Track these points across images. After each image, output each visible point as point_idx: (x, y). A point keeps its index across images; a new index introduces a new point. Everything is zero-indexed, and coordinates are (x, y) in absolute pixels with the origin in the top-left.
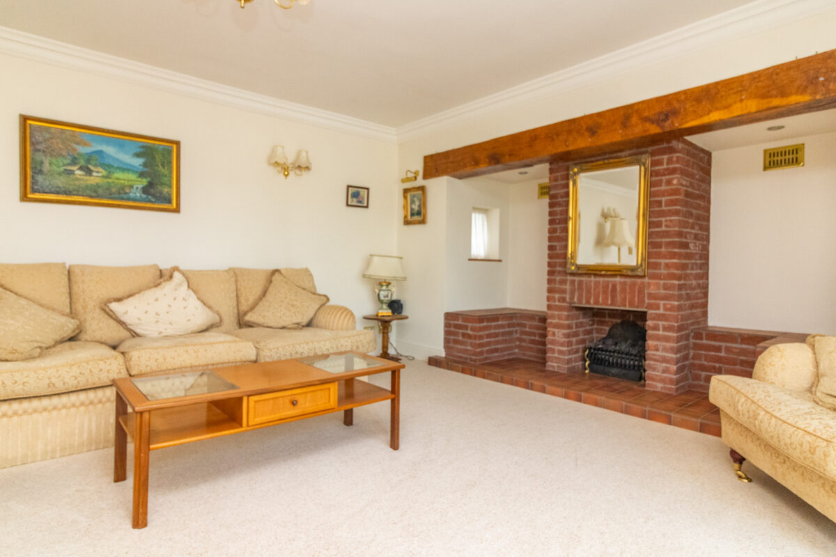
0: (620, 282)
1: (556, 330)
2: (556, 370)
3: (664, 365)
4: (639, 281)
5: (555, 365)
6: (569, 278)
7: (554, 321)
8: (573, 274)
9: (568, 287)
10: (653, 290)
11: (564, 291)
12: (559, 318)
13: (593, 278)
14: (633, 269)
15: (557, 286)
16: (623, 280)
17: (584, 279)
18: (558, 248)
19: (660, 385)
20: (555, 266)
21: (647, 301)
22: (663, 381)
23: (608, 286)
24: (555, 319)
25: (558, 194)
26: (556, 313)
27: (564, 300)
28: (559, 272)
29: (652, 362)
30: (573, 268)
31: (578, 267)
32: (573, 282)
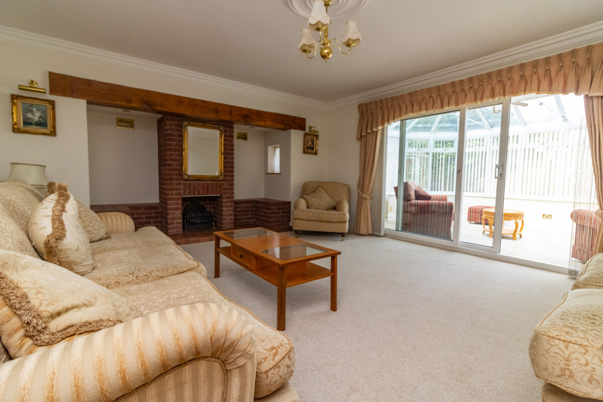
0: (211, 183)
1: (174, 212)
2: (175, 233)
3: (230, 217)
4: (219, 182)
5: (175, 231)
6: (182, 182)
7: (173, 207)
8: (186, 180)
9: (182, 187)
10: (225, 186)
11: (180, 189)
12: (176, 205)
13: (196, 182)
14: (218, 177)
15: (174, 186)
16: (212, 182)
17: (192, 182)
18: (174, 165)
19: (228, 226)
20: (172, 175)
21: (223, 191)
22: (230, 223)
23: (205, 185)
24: (173, 205)
25: (173, 134)
26: (174, 202)
27: (179, 194)
28: (176, 179)
29: (225, 217)
30: (186, 177)
31: (189, 176)
32: (185, 184)
